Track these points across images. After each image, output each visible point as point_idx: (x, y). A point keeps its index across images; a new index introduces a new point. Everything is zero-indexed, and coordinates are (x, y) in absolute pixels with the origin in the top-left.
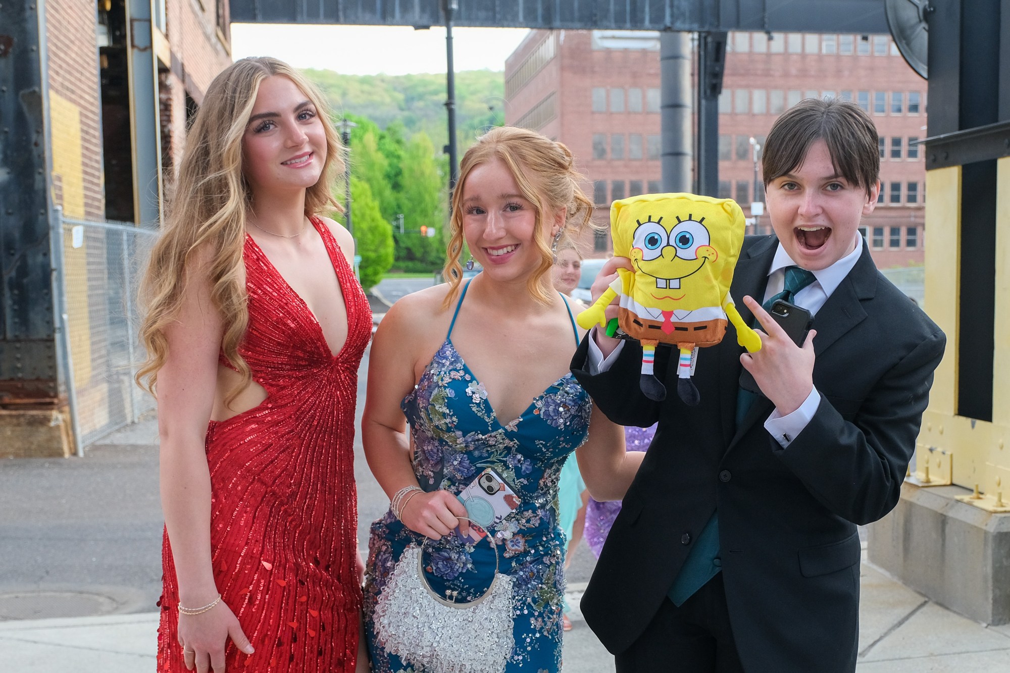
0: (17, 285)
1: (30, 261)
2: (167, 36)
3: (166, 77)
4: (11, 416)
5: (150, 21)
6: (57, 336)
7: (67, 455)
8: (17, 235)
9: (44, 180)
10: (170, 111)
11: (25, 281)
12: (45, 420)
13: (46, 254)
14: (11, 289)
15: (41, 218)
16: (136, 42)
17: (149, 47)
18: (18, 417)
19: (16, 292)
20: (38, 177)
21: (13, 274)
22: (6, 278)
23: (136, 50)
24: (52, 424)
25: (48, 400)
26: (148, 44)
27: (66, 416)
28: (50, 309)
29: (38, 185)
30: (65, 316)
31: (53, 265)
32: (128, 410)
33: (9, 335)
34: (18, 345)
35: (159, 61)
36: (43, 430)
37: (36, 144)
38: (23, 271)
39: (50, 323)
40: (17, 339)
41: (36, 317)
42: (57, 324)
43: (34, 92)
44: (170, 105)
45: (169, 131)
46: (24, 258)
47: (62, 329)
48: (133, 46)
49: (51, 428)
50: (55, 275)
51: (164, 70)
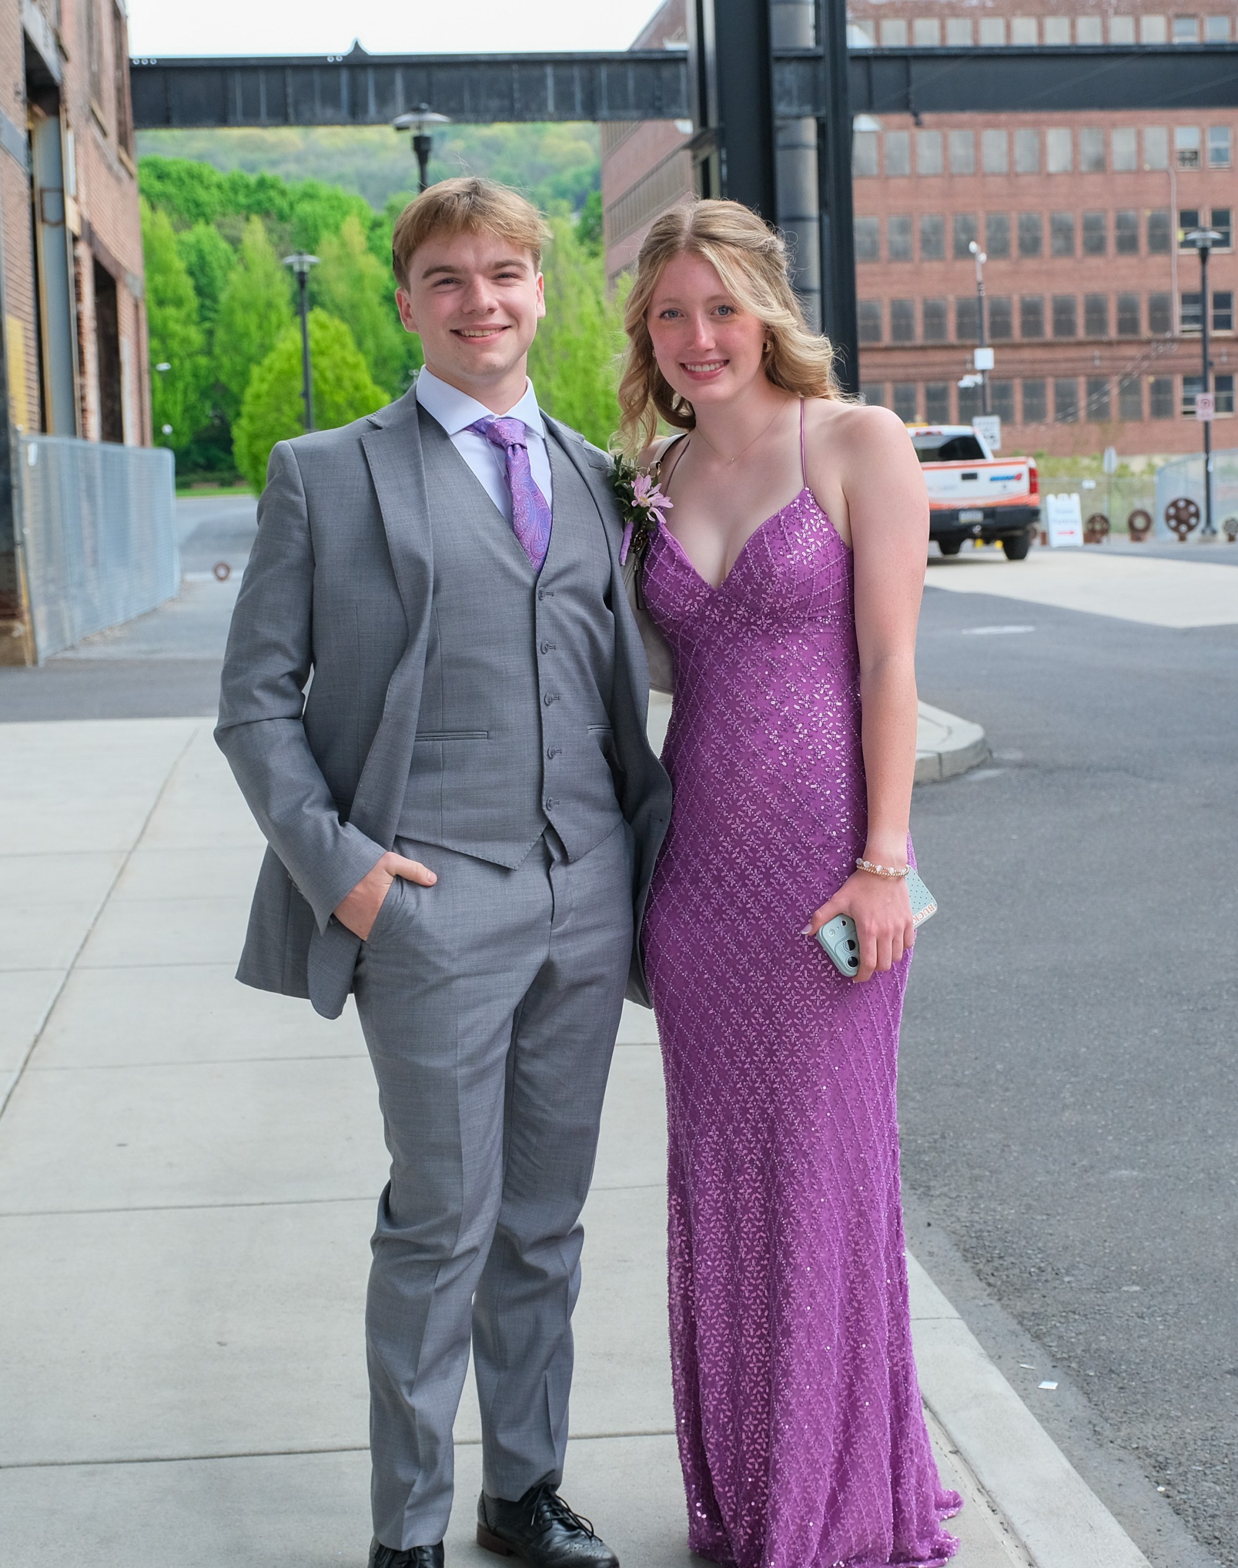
2: (76, 199)
5: (61, 191)
6: (19, 551)
7: (29, 664)
9: (6, 402)
10: (81, 285)
12: (8, 631)
13: (8, 471)
16: (47, 217)
17: (62, 221)
23: (46, 227)
24: (16, 634)
25: (9, 611)
26: (60, 217)
27: (28, 628)
28: (11, 524)
30: (26, 531)
31: (14, 481)
32: (68, 634)
35: (72, 231)
36: (6, 640)
39: (11, 536)
42: (18, 538)
44: (80, 280)
47: (23, 544)
48: (43, 220)
49: (14, 639)
50: (15, 492)
51: (75, 239)
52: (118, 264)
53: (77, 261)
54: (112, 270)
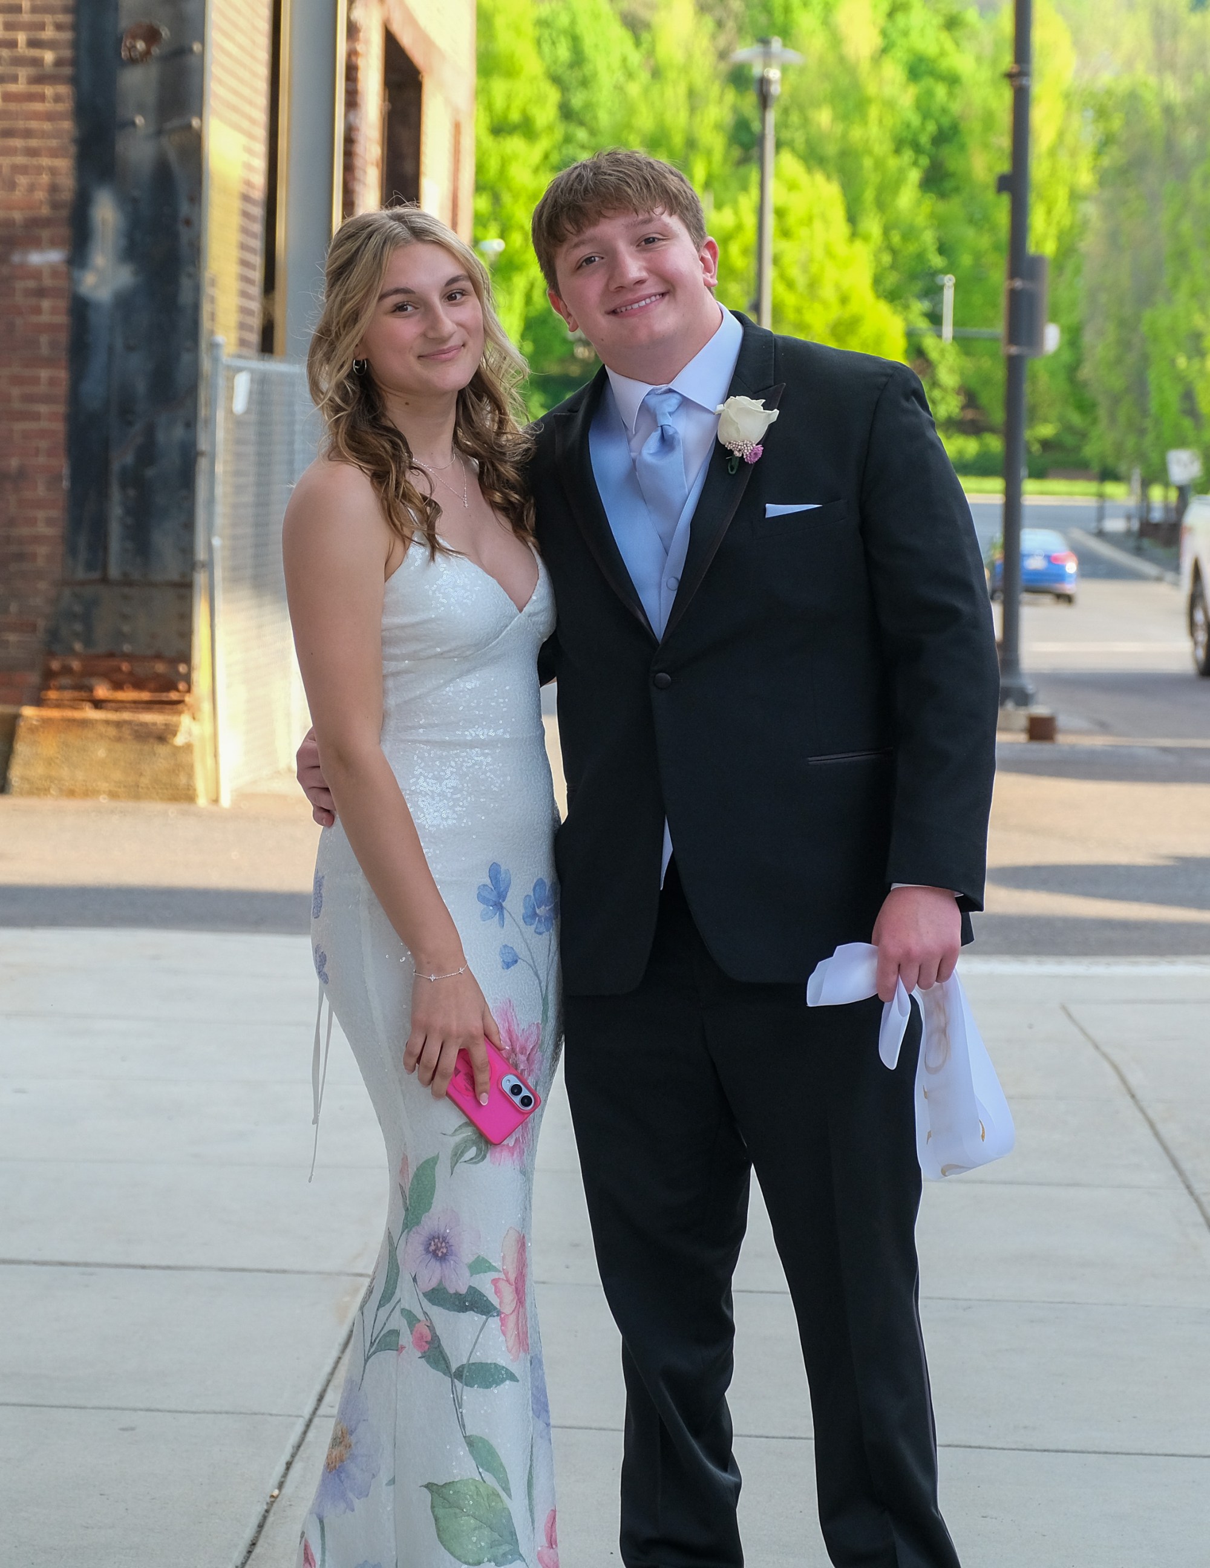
0: (134, 479)
1: (161, 437)
4: (107, 722)
6: (200, 578)
7: (201, 801)
8: (141, 386)
9: (197, 289)
11: (150, 473)
12: (167, 733)
13: (191, 424)
14: (123, 486)
15: (186, 357)
18: (118, 724)
19: (131, 492)
20: (186, 283)
21: (129, 459)
22: (116, 467)
24: (179, 740)
25: (173, 696)
27: (205, 728)
28: (189, 526)
29: (185, 298)
30: (216, 542)
31: (203, 445)
33: (114, 572)
34: (126, 590)
36: (162, 750)
37: (188, 222)
38: (148, 453)
39: (187, 550)
40: (127, 581)
41: (163, 540)
42: (201, 555)
43: (189, 126)
46: (150, 431)
47: (209, 566)
49: (177, 749)
50: (203, 464)
52: (428, 44)
53: (353, 30)
54: (418, 55)
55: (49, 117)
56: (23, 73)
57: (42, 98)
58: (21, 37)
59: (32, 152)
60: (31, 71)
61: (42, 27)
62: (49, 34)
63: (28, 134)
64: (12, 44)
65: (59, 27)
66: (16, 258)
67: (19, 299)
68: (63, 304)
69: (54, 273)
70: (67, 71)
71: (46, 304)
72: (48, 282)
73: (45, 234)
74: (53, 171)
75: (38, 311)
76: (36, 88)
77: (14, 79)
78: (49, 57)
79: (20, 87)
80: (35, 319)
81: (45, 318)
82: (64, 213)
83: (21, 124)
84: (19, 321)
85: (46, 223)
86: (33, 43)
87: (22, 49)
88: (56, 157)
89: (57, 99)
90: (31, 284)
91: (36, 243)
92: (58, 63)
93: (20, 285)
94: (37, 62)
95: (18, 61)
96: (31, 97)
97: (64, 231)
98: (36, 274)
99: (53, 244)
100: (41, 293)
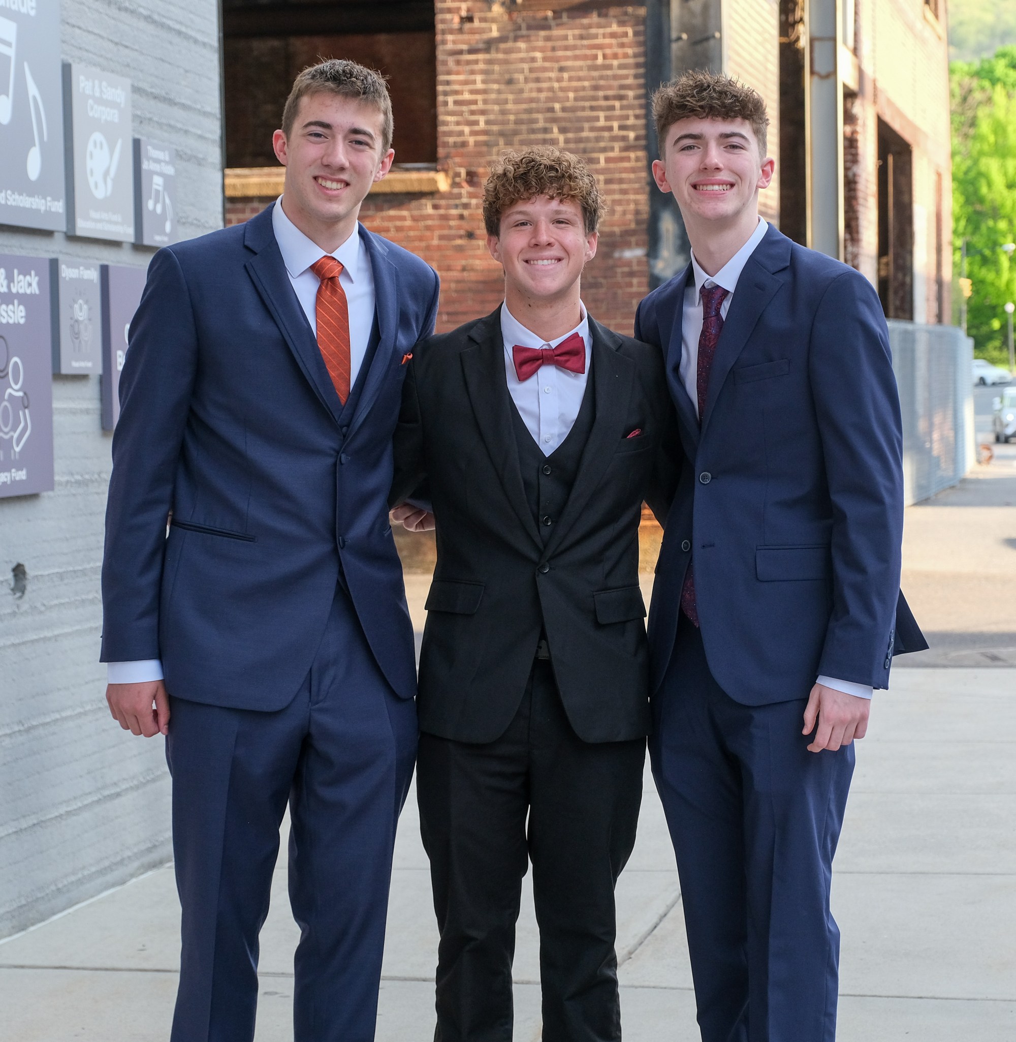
3: (853, 103)
5: (834, 39)
10: (856, 148)
16: (817, 68)
17: (832, 74)
23: (816, 78)
26: (831, 70)
35: (845, 86)
44: (856, 141)
45: (855, 175)
48: (812, 72)
51: (850, 95)
52: (915, 128)
54: (907, 135)
55: (633, 170)
56: (617, 145)
57: (628, 159)
58: (615, 125)
59: (624, 192)
60: (622, 144)
61: (627, 117)
62: (631, 121)
63: (621, 181)
64: (610, 129)
65: (637, 117)
66: (617, 255)
67: (619, 279)
68: (645, 280)
69: (639, 262)
70: (643, 142)
71: (635, 281)
72: (635, 268)
73: (633, 239)
74: (636, 202)
75: (630, 285)
76: (625, 154)
77: (612, 149)
78: (632, 135)
79: (616, 153)
80: (629, 290)
81: (634, 289)
82: (644, 226)
83: (617, 176)
84: (620, 292)
85: (633, 233)
86: (621, 128)
87: (616, 131)
88: (638, 194)
89: (637, 159)
90: (626, 269)
91: (628, 245)
92: (637, 138)
93: (619, 270)
94: (624, 138)
95: (614, 139)
96: (622, 159)
97: (644, 237)
98: (629, 263)
99: (638, 245)
100: (632, 274)
